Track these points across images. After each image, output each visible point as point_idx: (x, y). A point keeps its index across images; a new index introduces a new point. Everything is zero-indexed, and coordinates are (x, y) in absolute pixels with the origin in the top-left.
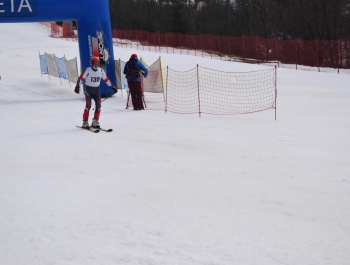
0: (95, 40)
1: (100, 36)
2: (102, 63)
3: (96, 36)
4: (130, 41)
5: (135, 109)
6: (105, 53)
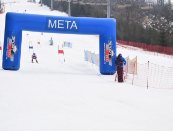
0: (107, 46)
1: (110, 43)
2: (110, 57)
3: (108, 43)
4: (138, 48)
5: (119, 82)
6: (112, 52)
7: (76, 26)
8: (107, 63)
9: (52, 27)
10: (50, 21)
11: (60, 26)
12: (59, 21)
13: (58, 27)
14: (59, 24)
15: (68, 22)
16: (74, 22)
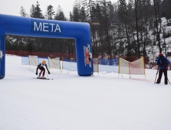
0: (87, 48)
1: (89, 46)
2: (90, 59)
3: (87, 46)
6: (91, 54)
7: (59, 29)
8: (88, 65)
9: (38, 30)
10: (35, 23)
11: (46, 29)
12: (44, 24)
13: (44, 30)
14: (44, 27)
15: (52, 24)
16: (57, 25)
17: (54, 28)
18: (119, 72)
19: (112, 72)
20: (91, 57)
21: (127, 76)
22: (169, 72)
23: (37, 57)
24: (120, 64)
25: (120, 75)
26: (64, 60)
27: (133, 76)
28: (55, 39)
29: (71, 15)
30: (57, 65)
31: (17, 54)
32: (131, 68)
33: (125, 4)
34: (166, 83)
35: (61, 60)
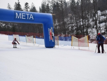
6: (53, 34)
7: (32, 17)
8: (51, 41)
9: (18, 18)
10: (17, 13)
11: (23, 17)
12: (22, 14)
13: (22, 18)
14: (22, 16)
15: (28, 14)
16: (31, 15)
17: (29, 17)
18: (72, 45)
19: (68, 45)
20: (53, 35)
21: (77, 48)
22: (104, 45)
23: (18, 35)
24: (73, 40)
25: (73, 47)
26: (36, 38)
27: (81, 48)
28: (30, 24)
29: (40, 9)
30: (31, 41)
31: (6, 34)
32: (79, 43)
33: (74, 2)
34: (103, 52)
35: (34, 37)
